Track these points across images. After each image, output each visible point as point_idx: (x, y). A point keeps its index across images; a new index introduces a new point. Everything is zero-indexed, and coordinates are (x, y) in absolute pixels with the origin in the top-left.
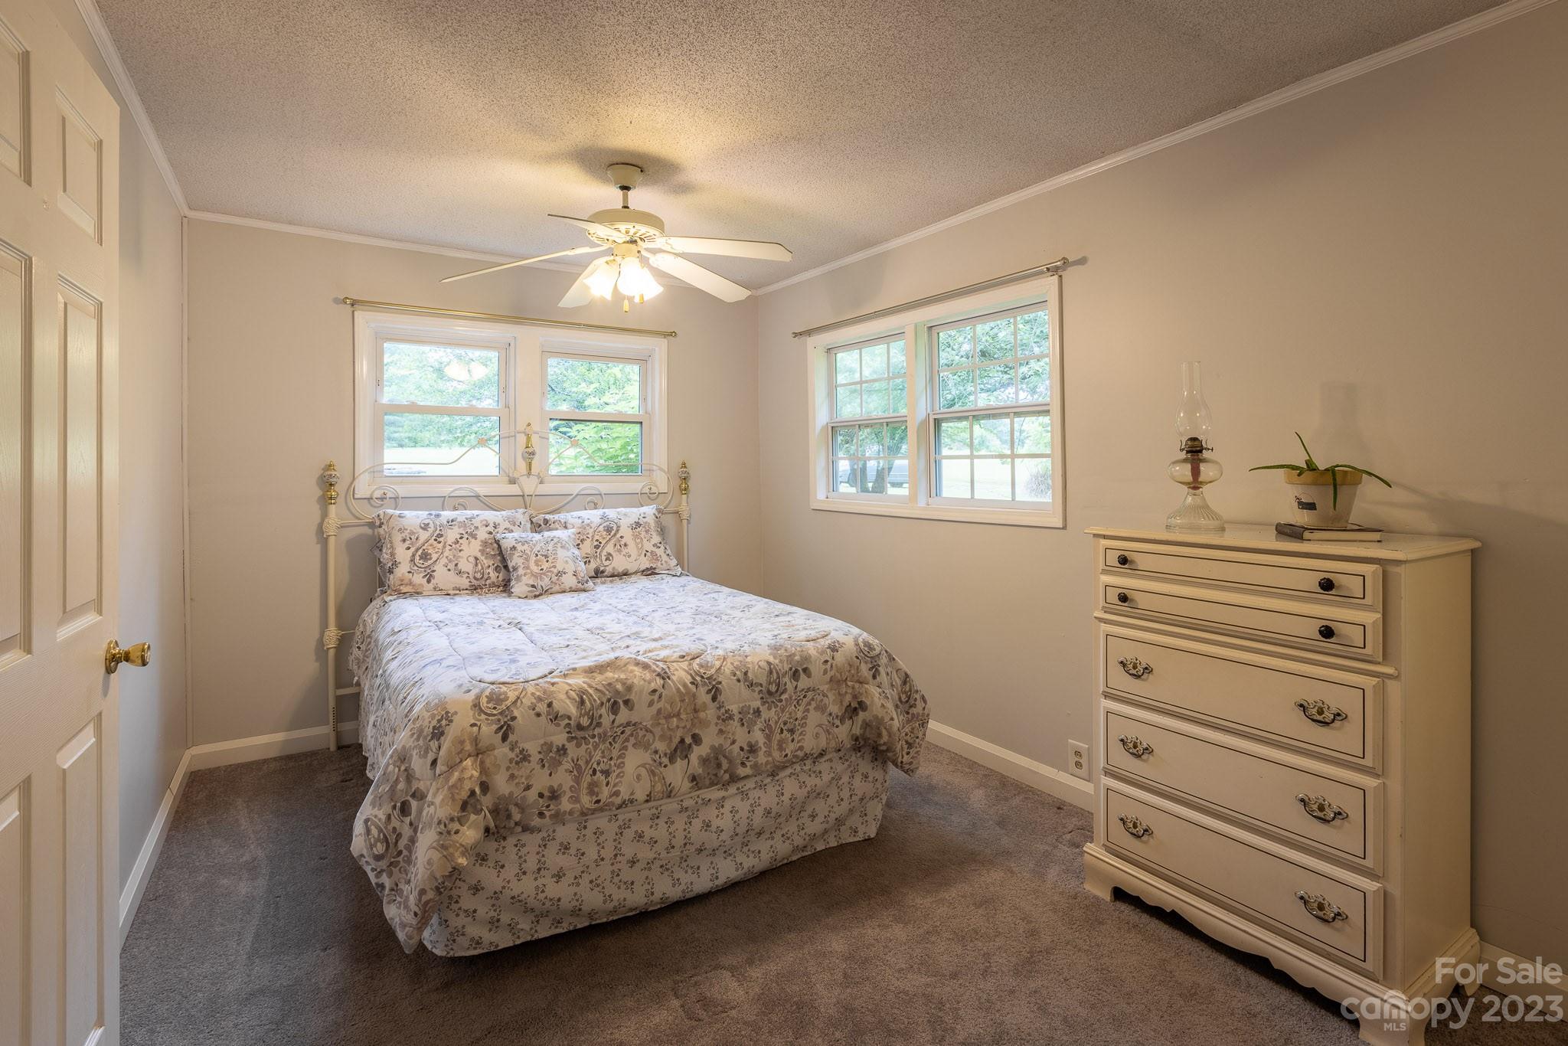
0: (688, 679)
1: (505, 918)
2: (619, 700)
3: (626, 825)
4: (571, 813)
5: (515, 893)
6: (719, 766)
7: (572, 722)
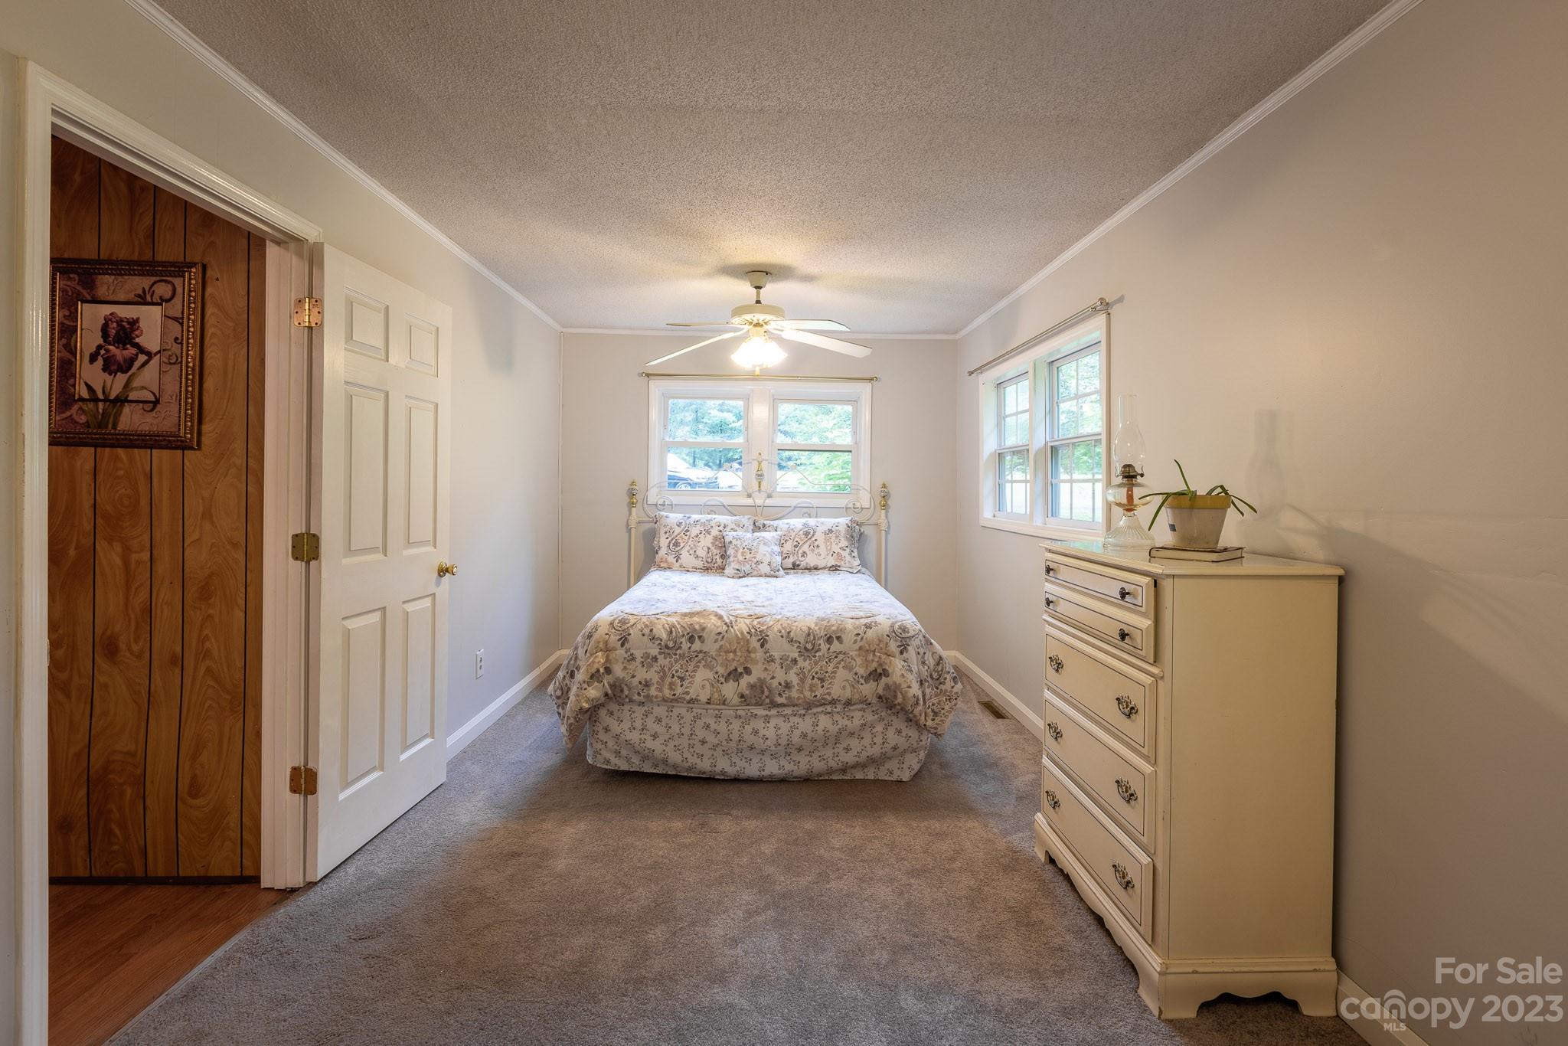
0: (745, 630)
1: (624, 752)
2: (694, 635)
3: (698, 717)
4: (656, 697)
5: (628, 738)
6: (763, 692)
7: (662, 643)
